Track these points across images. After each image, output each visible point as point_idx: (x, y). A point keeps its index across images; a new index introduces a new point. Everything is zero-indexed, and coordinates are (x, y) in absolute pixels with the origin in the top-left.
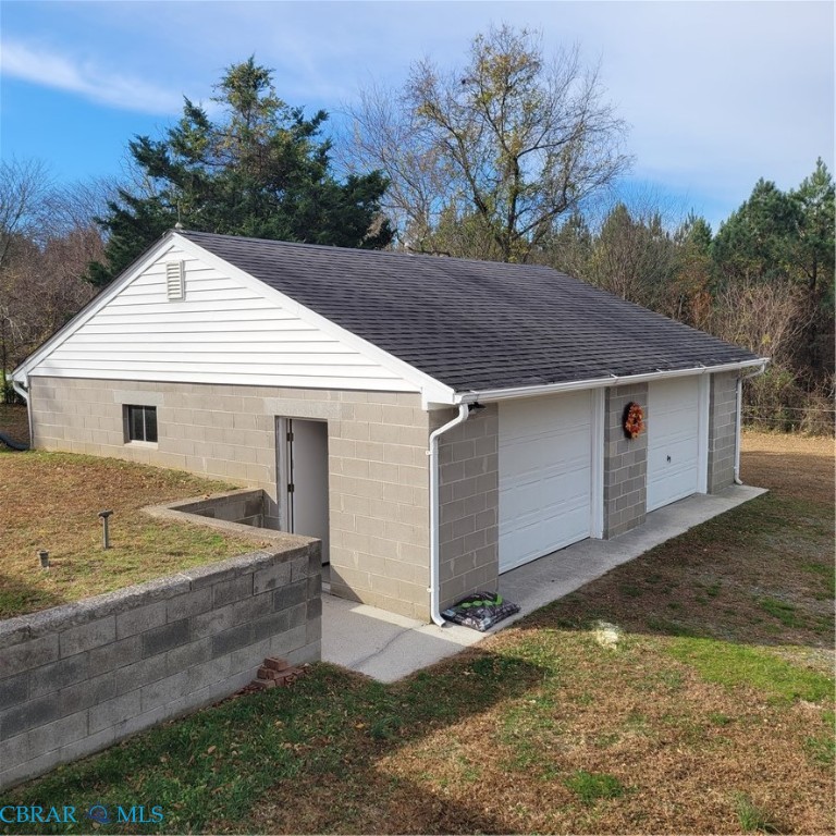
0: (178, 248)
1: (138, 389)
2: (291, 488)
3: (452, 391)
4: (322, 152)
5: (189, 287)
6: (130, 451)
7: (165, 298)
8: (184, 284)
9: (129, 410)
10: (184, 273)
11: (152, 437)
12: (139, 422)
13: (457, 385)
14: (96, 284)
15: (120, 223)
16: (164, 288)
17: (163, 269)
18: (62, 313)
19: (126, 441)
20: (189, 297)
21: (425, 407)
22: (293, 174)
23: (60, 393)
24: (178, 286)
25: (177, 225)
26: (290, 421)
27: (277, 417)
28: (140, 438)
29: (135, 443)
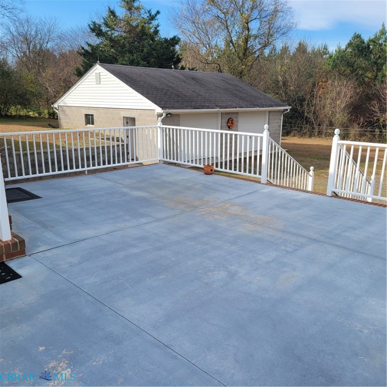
0: (98, 69)
1: (89, 109)
2: (128, 137)
3: (161, 109)
4: (156, 28)
5: (101, 80)
6: (87, 128)
7: (95, 83)
8: (100, 79)
9: (87, 116)
10: (100, 76)
11: (93, 124)
12: (89, 119)
13: (163, 108)
14: (78, 76)
15: (86, 54)
16: (95, 80)
17: (94, 74)
18: (67, 86)
19: (86, 125)
20: (102, 83)
21: (156, 114)
22: (144, 37)
23: (68, 111)
24: (99, 80)
25: (98, 62)
26: (127, 118)
27: (124, 117)
28: (90, 124)
29: (88, 125)
